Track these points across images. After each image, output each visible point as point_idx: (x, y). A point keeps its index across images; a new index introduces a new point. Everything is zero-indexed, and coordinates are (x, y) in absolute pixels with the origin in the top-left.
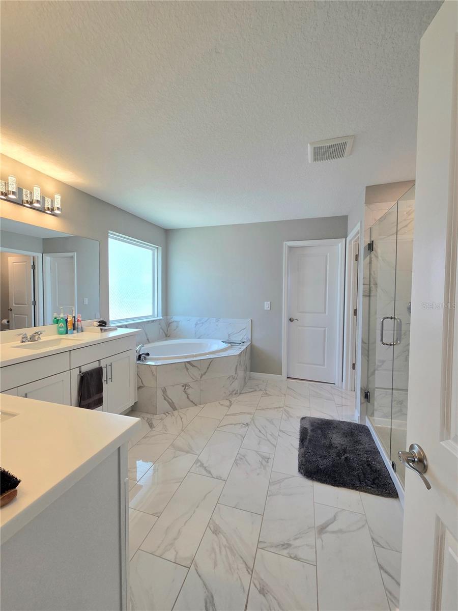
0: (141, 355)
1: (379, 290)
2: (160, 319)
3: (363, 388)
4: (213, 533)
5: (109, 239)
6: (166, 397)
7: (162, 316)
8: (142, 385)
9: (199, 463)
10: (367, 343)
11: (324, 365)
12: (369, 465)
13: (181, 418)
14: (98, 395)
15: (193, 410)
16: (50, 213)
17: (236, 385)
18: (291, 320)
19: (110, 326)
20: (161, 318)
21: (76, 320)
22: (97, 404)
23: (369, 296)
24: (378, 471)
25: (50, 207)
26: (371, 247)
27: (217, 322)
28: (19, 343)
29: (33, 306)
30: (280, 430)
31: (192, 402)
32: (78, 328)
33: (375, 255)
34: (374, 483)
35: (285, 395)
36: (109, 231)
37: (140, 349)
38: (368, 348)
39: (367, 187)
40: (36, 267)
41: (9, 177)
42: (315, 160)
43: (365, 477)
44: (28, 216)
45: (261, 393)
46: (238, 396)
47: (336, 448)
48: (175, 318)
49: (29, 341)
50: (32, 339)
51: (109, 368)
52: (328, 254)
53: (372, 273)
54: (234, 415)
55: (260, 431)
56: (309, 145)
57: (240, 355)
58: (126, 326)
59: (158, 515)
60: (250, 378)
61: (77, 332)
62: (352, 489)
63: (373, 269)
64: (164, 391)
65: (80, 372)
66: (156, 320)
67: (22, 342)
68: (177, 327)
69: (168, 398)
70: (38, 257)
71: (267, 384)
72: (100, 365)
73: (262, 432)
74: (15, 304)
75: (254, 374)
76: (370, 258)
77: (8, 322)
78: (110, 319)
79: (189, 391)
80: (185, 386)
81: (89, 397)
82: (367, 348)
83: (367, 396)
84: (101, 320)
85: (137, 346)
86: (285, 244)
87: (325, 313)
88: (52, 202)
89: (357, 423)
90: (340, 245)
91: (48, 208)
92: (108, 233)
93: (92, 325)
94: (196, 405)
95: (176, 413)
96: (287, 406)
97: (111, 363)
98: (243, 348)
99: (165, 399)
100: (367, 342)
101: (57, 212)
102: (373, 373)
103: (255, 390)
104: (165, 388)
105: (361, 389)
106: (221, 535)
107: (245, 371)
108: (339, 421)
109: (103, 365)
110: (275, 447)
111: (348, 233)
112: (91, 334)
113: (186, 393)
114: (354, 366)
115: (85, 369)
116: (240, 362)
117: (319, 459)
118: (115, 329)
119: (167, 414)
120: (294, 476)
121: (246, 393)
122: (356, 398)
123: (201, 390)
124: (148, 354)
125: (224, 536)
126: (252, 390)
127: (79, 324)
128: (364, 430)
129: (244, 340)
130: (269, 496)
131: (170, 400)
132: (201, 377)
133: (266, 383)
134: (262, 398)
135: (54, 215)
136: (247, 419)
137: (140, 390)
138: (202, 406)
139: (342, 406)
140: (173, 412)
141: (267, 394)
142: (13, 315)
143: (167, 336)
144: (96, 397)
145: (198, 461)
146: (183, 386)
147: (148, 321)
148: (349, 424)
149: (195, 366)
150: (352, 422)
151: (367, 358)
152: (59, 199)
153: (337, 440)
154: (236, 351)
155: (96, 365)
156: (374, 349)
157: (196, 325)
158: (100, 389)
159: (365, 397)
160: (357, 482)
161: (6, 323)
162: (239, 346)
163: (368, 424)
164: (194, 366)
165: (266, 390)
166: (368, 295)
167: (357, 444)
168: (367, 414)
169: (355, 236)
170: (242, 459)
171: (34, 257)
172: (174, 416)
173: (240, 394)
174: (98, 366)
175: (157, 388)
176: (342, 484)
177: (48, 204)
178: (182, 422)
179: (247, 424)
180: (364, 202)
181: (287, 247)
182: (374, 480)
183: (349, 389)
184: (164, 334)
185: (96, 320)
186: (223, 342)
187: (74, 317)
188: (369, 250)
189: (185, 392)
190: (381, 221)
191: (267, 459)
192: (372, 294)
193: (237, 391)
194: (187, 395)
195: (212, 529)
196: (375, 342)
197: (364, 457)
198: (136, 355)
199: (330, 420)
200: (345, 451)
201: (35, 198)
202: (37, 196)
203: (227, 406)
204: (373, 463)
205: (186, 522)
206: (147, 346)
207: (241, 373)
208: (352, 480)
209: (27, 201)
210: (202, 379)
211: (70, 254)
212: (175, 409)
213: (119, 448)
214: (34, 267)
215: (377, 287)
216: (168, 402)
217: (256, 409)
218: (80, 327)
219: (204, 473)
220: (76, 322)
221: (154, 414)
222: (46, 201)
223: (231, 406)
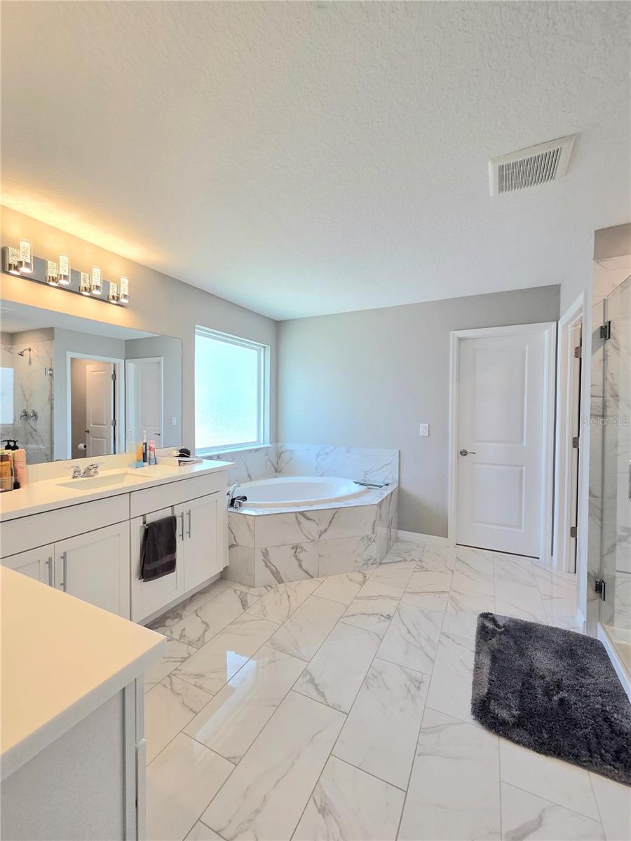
0: (234, 499)
1: (622, 404)
2: (268, 448)
3: (593, 574)
4: (319, 811)
5: (196, 336)
6: (269, 564)
7: (270, 443)
8: (235, 543)
9: (308, 677)
10: (600, 496)
11: (520, 527)
12: (606, 719)
13: (289, 597)
14: (170, 556)
15: (307, 585)
16: (116, 302)
17: (374, 551)
18: (464, 453)
19: (197, 457)
20: (270, 445)
21: (148, 448)
22: (167, 570)
23: (603, 416)
24: (627, 734)
25: (115, 295)
26: (605, 332)
27: (347, 452)
28: (69, 479)
29: (113, 427)
30: (443, 633)
31: (306, 572)
32: (150, 459)
33: (613, 346)
34: (617, 758)
35: (453, 572)
36: (196, 326)
37: (234, 490)
38: (602, 505)
39: (598, 233)
40: (117, 377)
41: (60, 257)
42: (501, 189)
43: (599, 743)
44: (86, 308)
45: (413, 564)
46: (377, 567)
47: (543, 677)
48: (288, 446)
49: (82, 477)
50: (87, 473)
51: (186, 518)
52: (527, 348)
53: (609, 377)
54: (369, 598)
55: (409, 632)
56: (490, 164)
57: (380, 505)
58: (219, 457)
59: (234, 761)
60: (397, 540)
61: (150, 464)
62: (573, 764)
63: (610, 369)
64: (266, 554)
65: (144, 523)
66: (262, 448)
67: (74, 478)
68: (291, 459)
69: (271, 563)
70: (119, 364)
71: (423, 551)
72: (173, 513)
73: (412, 632)
74: (93, 424)
75: (402, 534)
76: (605, 352)
77: (85, 447)
78: (196, 448)
79: (302, 556)
80: (295, 548)
81: (156, 558)
82: (600, 506)
83: (600, 588)
84: (183, 447)
85: (229, 485)
86: (454, 334)
87: (522, 442)
88: (119, 288)
89: (581, 632)
90: (546, 333)
91: (113, 296)
92: (195, 328)
93: (169, 455)
94: (312, 577)
95: (281, 586)
96: (455, 591)
97: (189, 511)
98: (386, 492)
99: (266, 566)
100: (598, 493)
101: (123, 301)
102: (612, 549)
103: (405, 560)
104: (266, 549)
105: (589, 574)
106: (332, 818)
107: (389, 527)
108: (547, 627)
109: (177, 513)
110: (433, 661)
111: (561, 314)
112: (167, 468)
113: (298, 559)
114: (574, 532)
115: (151, 519)
116: (380, 515)
117: (510, 695)
118: (200, 462)
119: (269, 588)
120: (464, 722)
121: (390, 563)
122: (578, 589)
123: (319, 555)
124: (245, 498)
125: (336, 821)
126: (401, 559)
127: (152, 453)
128: (595, 648)
129: (388, 482)
130: (419, 755)
131: (274, 568)
132: (320, 537)
133: (421, 550)
134: (414, 574)
135: (121, 305)
136: (388, 607)
137: (232, 549)
138: (321, 579)
139: (552, 598)
140: (279, 585)
141: (423, 567)
142: (90, 438)
143: (277, 471)
144: (167, 559)
145: (306, 672)
146: (293, 548)
147: (250, 450)
148: (565, 633)
149: (311, 519)
150: (572, 630)
151: (599, 522)
152: (127, 284)
153: (544, 662)
154: (374, 498)
155: (167, 513)
156: (614, 508)
157: (318, 456)
158: (172, 548)
159: (596, 590)
160: (584, 752)
161: (83, 448)
162: (380, 490)
163: (601, 636)
164: (308, 519)
165: (421, 561)
166: (601, 413)
167: (582, 675)
168: (600, 618)
169: (575, 315)
170: (376, 677)
171: (114, 364)
172: (278, 591)
173: (381, 564)
174: (170, 515)
175: (255, 548)
176: (554, 752)
177: (113, 292)
178: (289, 602)
179: (389, 617)
180: (592, 257)
181: (456, 339)
182: (618, 752)
183: (564, 569)
184: (273, 468)
185: (175, 448)
186: (356, 483)
187: (146, 444)
188: (602, 337)
189: (296, 557)
190: (625, 288)
191: (418, 683)
192: (609, 412)
193: (376, 559)
194: (299, 561)
195: (319, 802)
196: (615, 496)
197: (597, 702)
198: (228, 499)
199: (530, 624)
200: (559, 686)
201: (94, 283)
202: (96, 281)
203: (359, 583)
204: (615, 716)
205: (278, 781)
206: (243, 486)
207: (382, 531)
208: (573, 746)
209: (85, 288)
210: (321, 538)
211: (156, 359)
212: (280, 581)
213: (124, 689)
214: (114, 376)
215: (617, 401)
216: (272, 571)
217: (405, 592)
218: (152, 457)
219: (314, 694)
220: (148, 451)
221: (250, 587)
222: (111, 287)
223: (364, 583)
